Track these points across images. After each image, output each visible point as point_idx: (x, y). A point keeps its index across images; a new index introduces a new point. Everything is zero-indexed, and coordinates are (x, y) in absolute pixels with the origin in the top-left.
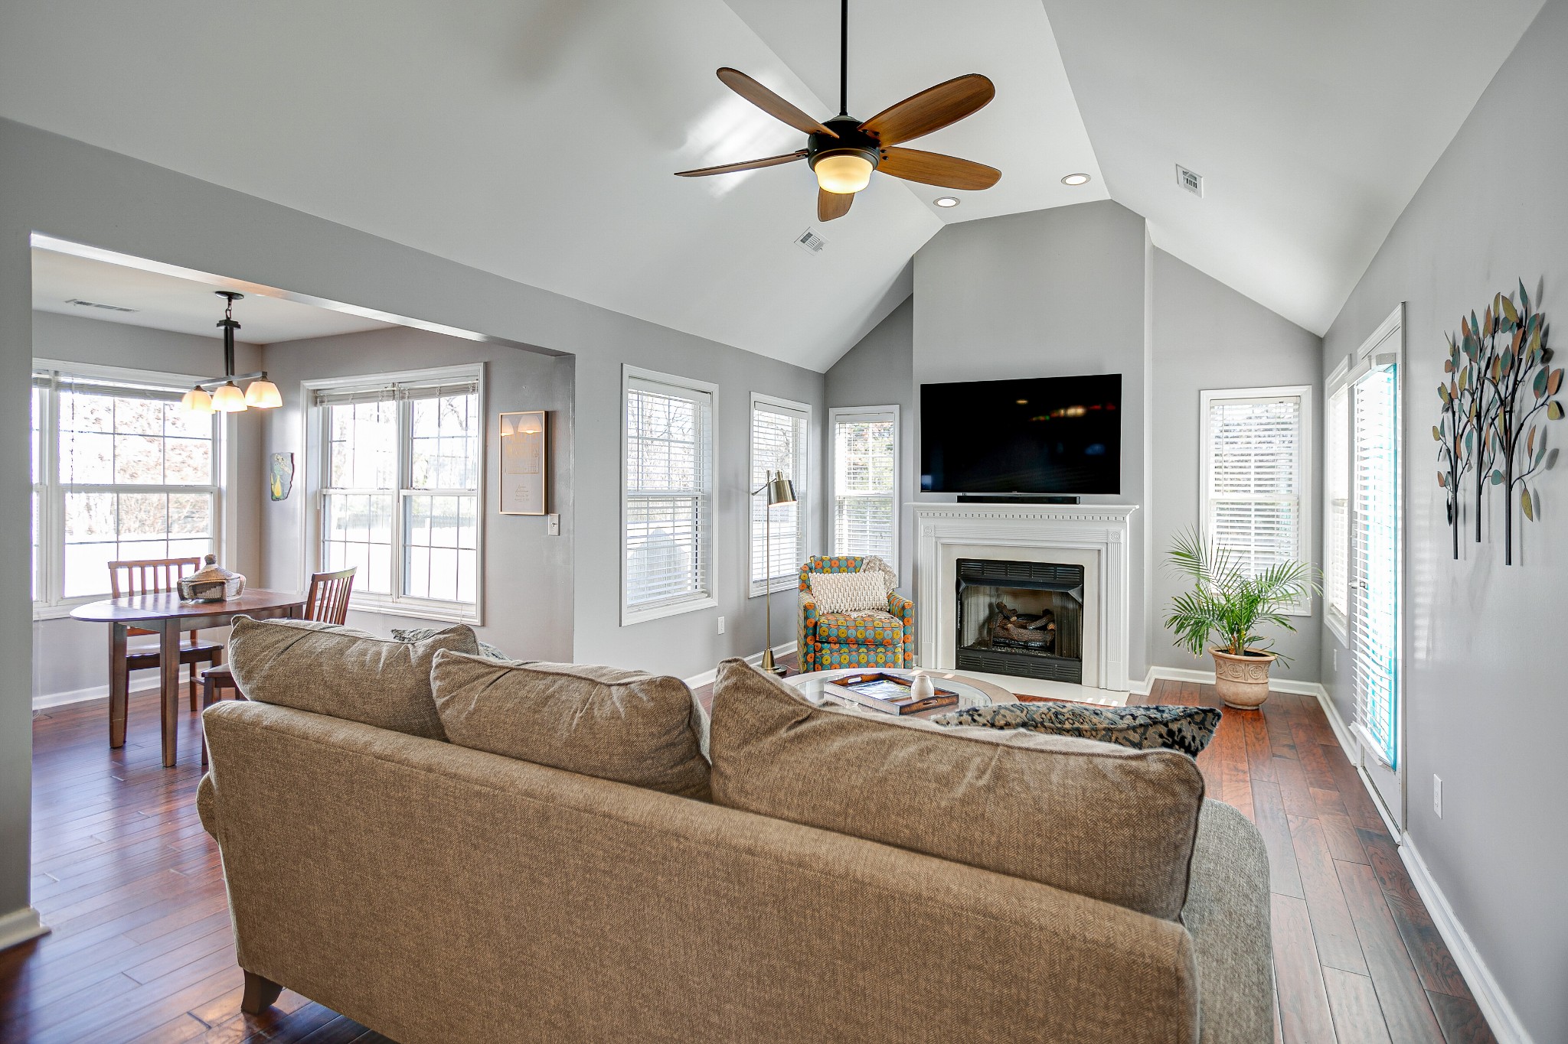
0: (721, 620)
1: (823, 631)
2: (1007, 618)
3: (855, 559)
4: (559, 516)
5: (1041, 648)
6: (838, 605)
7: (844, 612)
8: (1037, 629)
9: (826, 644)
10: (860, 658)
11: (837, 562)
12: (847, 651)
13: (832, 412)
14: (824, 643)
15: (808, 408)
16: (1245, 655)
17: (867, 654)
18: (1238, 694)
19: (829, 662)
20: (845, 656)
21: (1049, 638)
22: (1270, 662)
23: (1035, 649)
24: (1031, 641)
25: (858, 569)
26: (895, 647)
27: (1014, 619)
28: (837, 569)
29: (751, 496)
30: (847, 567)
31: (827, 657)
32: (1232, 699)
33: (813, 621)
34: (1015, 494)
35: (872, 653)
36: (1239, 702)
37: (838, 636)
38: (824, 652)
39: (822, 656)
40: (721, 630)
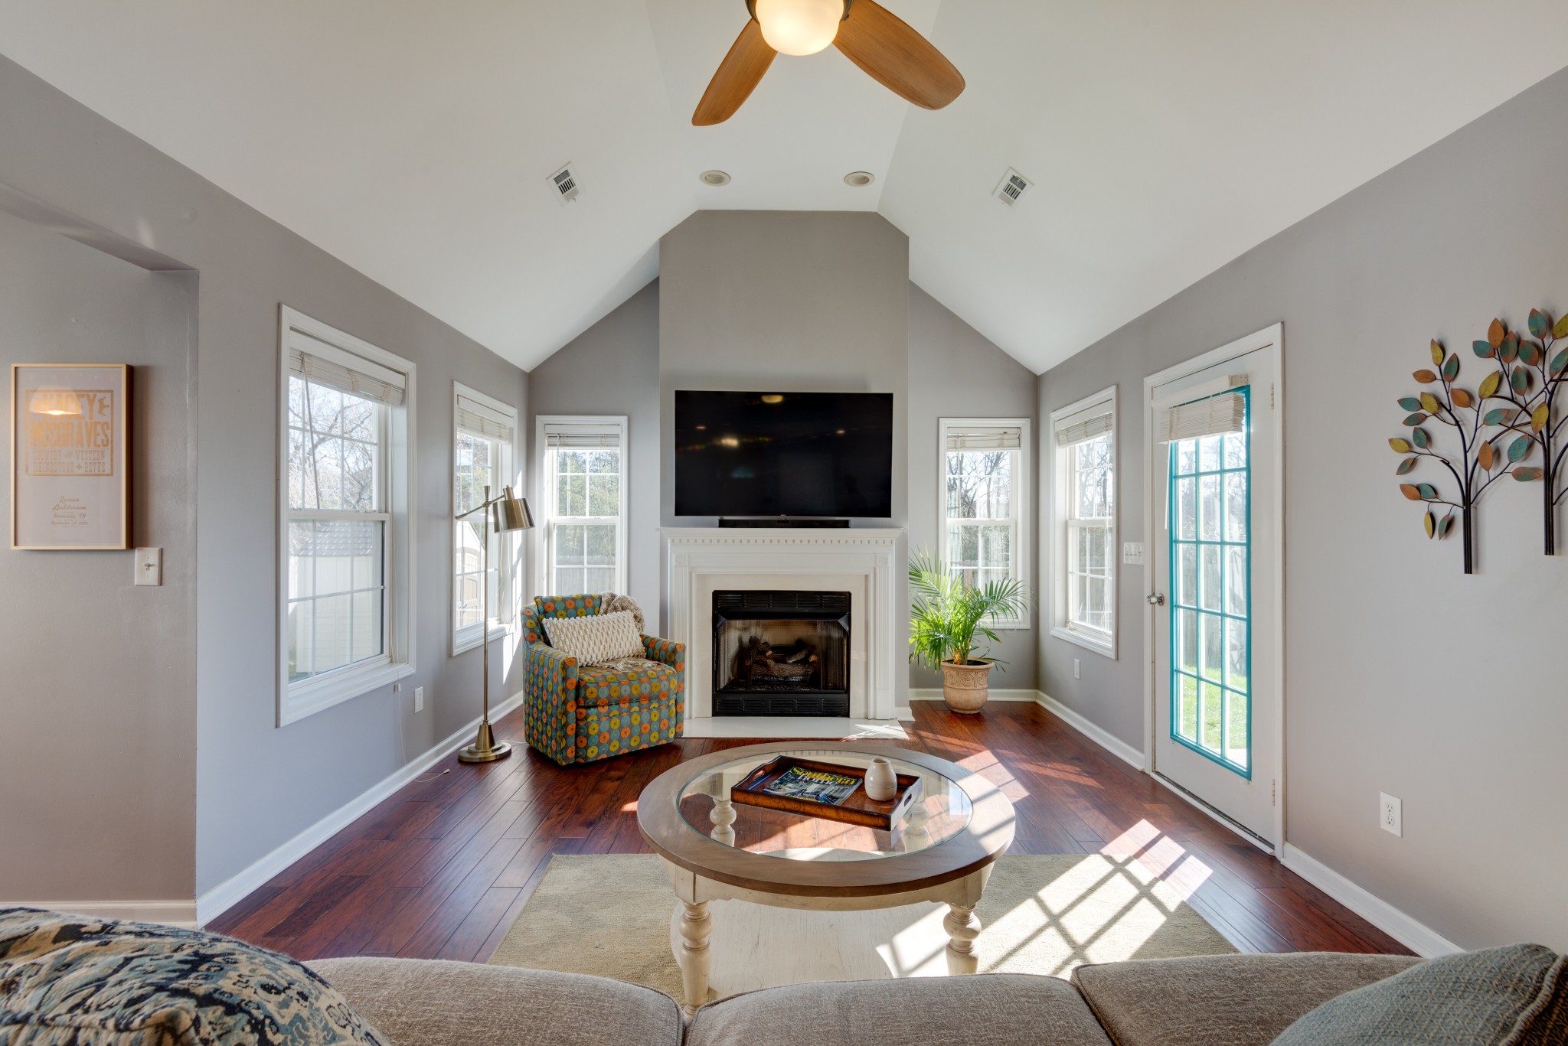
0: (419, 691)
1: (591, 693)
2: (763, 653)
3: (592, 597)
4: (161, 551)
5: (802, 683)
6: (589, 656)
7: (594, 664)
8: (796, 662)
9: (592, 709)
10: (633, 720)
11: (573, 603)
12: (617, 713)
13: (541, 420)
14: (589, 707)
15: (513, 412)
16: (968, 665)
17: (640, 712)
18: (969, 701)
19: (596, 731)
20: (615, 720)
21: (810, 671)
22: (988, 669)
23: (797, 684)
24: (792, 676)
25: (597, 609)
26: (669, 699)
27: (770, 653)
28: (573, 611)
29: (455, 520)
30: (585, 607)
31: (594, 725)
32: (954, 706)
33: (575, 681)
34: (783, 517)
35: (645, 711)
36: (969, 708)
37: (609, 697)
38: (589, 719)
39: (587, 725)
40: (419, 706)
